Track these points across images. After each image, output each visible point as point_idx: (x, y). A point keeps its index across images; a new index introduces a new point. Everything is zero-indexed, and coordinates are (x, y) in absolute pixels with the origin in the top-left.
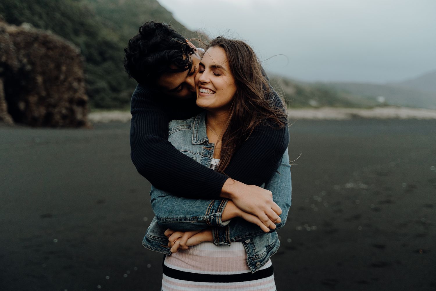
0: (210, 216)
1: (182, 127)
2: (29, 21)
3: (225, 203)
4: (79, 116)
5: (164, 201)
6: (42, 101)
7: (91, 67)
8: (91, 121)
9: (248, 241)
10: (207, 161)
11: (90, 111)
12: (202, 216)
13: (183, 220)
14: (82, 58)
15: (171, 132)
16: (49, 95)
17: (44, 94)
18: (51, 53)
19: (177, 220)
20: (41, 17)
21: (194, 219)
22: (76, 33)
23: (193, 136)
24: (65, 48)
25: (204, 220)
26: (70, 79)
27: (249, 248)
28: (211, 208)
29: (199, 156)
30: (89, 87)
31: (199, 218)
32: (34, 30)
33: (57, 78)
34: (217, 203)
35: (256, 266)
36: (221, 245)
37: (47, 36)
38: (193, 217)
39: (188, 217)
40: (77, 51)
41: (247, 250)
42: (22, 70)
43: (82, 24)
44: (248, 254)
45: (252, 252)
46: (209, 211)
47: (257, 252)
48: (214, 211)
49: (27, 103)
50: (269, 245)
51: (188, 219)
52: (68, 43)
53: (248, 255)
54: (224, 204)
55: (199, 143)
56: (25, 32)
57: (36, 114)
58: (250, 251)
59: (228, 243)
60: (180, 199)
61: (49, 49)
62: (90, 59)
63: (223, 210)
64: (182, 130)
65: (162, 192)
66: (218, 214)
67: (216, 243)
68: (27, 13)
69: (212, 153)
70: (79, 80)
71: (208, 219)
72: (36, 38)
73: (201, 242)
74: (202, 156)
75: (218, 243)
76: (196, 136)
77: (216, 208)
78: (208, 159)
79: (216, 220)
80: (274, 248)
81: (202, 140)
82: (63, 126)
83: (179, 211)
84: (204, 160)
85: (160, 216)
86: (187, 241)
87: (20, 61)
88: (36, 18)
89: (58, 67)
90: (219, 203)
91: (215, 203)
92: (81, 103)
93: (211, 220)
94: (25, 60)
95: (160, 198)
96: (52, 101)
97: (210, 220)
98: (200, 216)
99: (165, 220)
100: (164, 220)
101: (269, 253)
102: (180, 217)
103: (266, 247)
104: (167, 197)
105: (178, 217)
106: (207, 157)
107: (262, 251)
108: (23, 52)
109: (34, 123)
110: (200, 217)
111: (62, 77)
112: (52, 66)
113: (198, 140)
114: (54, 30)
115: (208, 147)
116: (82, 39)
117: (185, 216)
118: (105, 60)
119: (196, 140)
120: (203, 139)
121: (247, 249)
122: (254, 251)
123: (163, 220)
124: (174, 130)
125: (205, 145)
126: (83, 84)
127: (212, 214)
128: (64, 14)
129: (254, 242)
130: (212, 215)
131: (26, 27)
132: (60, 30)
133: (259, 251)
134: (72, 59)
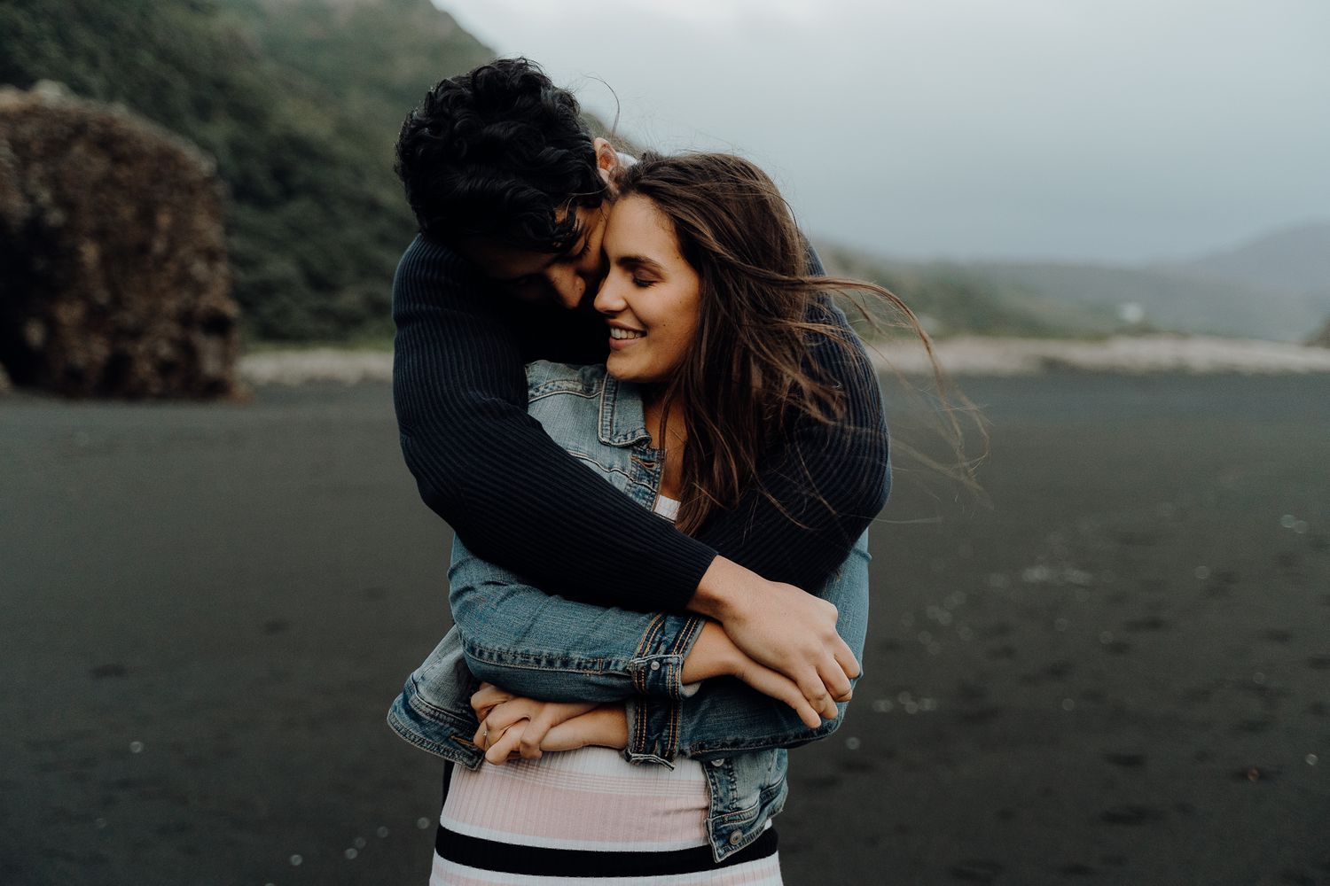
0: (650, 662)
1: (571, 385)
2: (57, 75)
3: (696, 627)
4: (211, 366)
5: (503, 599)
6: (96, 319)
7: (247, 214)
8: (248, 381)
9: (718, 763)
10: (644, 499)
11: (245, 351)
12: (624, 658)
13: (558, 663)
14: (221, 189)
15: (538, 394)
16: (118, 302)
17: (102, 297)
18: (123, 173)
19: (538, 662)
20: (93, 61)
21: (594, 663)
22: (203, 110)
23: (602, 420)
24: (168, 157)
25: (628, 671)
26: (183, 252)
27: (719, 781)
28: (655, 637)
29: (621, 477)
30: (241, 276)
31: (613, 662)
32: (73, 104)
33: (144, 249)
34: (673, 625)
35: (728, 842)
36: (646, 763)
37: (113, 121)
38: (593, 658)
39: (576, 656)
40: (205, 166)
41: (714, 787)
42: (35, 225)
43: (221, 85)
44: (716, 802)
45: (726, 795)
46: (649, 646)
47: (740, 799)
48: (663, 648)
49: (52, 326)
50: (769, 786)
51: (576, 662)
52: (176, 143)
53: (714, 805)
54: (694, 631)
55: (619, 442)
56: (46, 109)
57: (79, 359)
58: (721, 794)
59: (669, 757)
60: (553, 600)
61: (118, 159)
62: (244, 191)
63: (689, 647)
64: (569, 392)
65: (497, 572)
66: (674, 658)
67: (633, 755)
68: (53, 50)
69: (658, 479)
70: (211, 256)
71: (642, 668)
72: (79, 129)
73: (584, 743)
74: (631, 482)
75: (641, 757)
76: (611, 422)
77: (670, 637)
78: (647, 493)
79: (665, 674)
80: (778, 798)
81: (629, 436)
82: (164, 397)
83: (548, 635)
84: (633, 492)
85: (482, 644)
86: (546, 733)
87: (31, 198)
88: (80, 68)
89: (146, 215)
90: (678, 625)
91: (668, 624)
92: (218, 325)
93: (651, 673)
94: (45, 196)
95: (491, 588)
96: (128, 319)
97: (647, 674)
98: (616, 658)
99: (499, 656)
100: (495, 658)
101: (766, 809)
102: (550, 654)
103: (762, 789)
104: (512, 587)
105: (544, 654)
106: (643, 488)
107: (750, 801)
108: (37, 169)
109: (72, 386)
110: (618, 661)
111: (159, 246)
112: (127, 212)
113: (617, 433)
114: (135, 104)
115: (646, 458)
116: (220, 130)
117: (568, 654)
118: (289, 193)
119: (612, 433)
120: (634, 433)
121: (713, 784)
122: (731, 793)
123: (491, 655)
124: (547, 390)
125: (634, 452)
126: (223, 268)
127: (655, 656)
128: (164, 55)
129: (735, 768)
130: (656, 660)
131: (49, 93)
132: (155, 104)
133: (743, 798)
134: (190, 189)
